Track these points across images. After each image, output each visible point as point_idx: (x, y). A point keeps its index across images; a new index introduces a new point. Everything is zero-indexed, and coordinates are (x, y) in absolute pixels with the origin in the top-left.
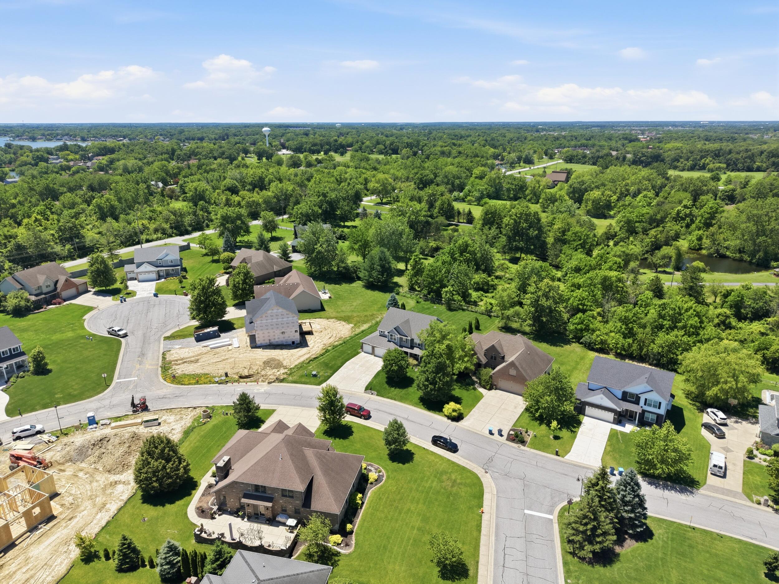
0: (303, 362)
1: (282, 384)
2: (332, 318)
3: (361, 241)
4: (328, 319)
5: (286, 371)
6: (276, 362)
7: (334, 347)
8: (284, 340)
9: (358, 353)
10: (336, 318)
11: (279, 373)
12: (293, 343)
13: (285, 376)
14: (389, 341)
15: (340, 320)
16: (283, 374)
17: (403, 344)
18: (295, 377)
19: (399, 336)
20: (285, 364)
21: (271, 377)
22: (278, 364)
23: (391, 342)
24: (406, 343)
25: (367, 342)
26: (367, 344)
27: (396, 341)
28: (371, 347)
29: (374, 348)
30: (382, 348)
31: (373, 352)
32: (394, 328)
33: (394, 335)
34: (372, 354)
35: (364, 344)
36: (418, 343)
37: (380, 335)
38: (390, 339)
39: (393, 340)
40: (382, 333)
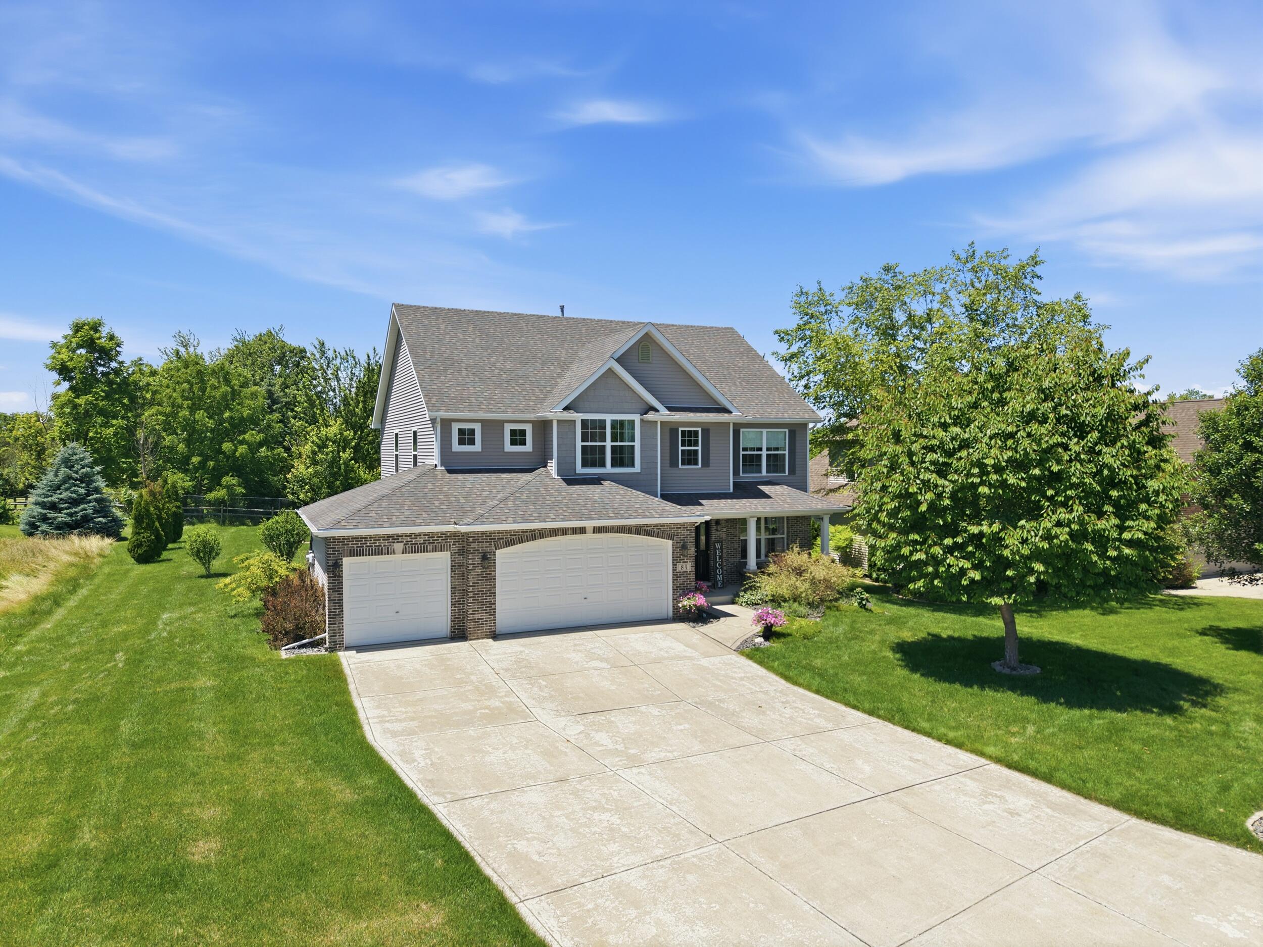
14: (572, 480)
17: (688, 476)
19: (664, 415)
23: (607, 483)
24: (706, 463)
25: (392, 525)
26: (396, 538)
27: (637, 468)
28: (442, 559)
29: (484, 558)
30: (582, 530)
31: (471, 607)
32: (619, 360)
33: (614, 424)
34: (458, 634)
35: (353, 553)
36: (764, 453)
37: (450, 471)
38: (584, 465)
39: (609, 469)
40: (477, 447)
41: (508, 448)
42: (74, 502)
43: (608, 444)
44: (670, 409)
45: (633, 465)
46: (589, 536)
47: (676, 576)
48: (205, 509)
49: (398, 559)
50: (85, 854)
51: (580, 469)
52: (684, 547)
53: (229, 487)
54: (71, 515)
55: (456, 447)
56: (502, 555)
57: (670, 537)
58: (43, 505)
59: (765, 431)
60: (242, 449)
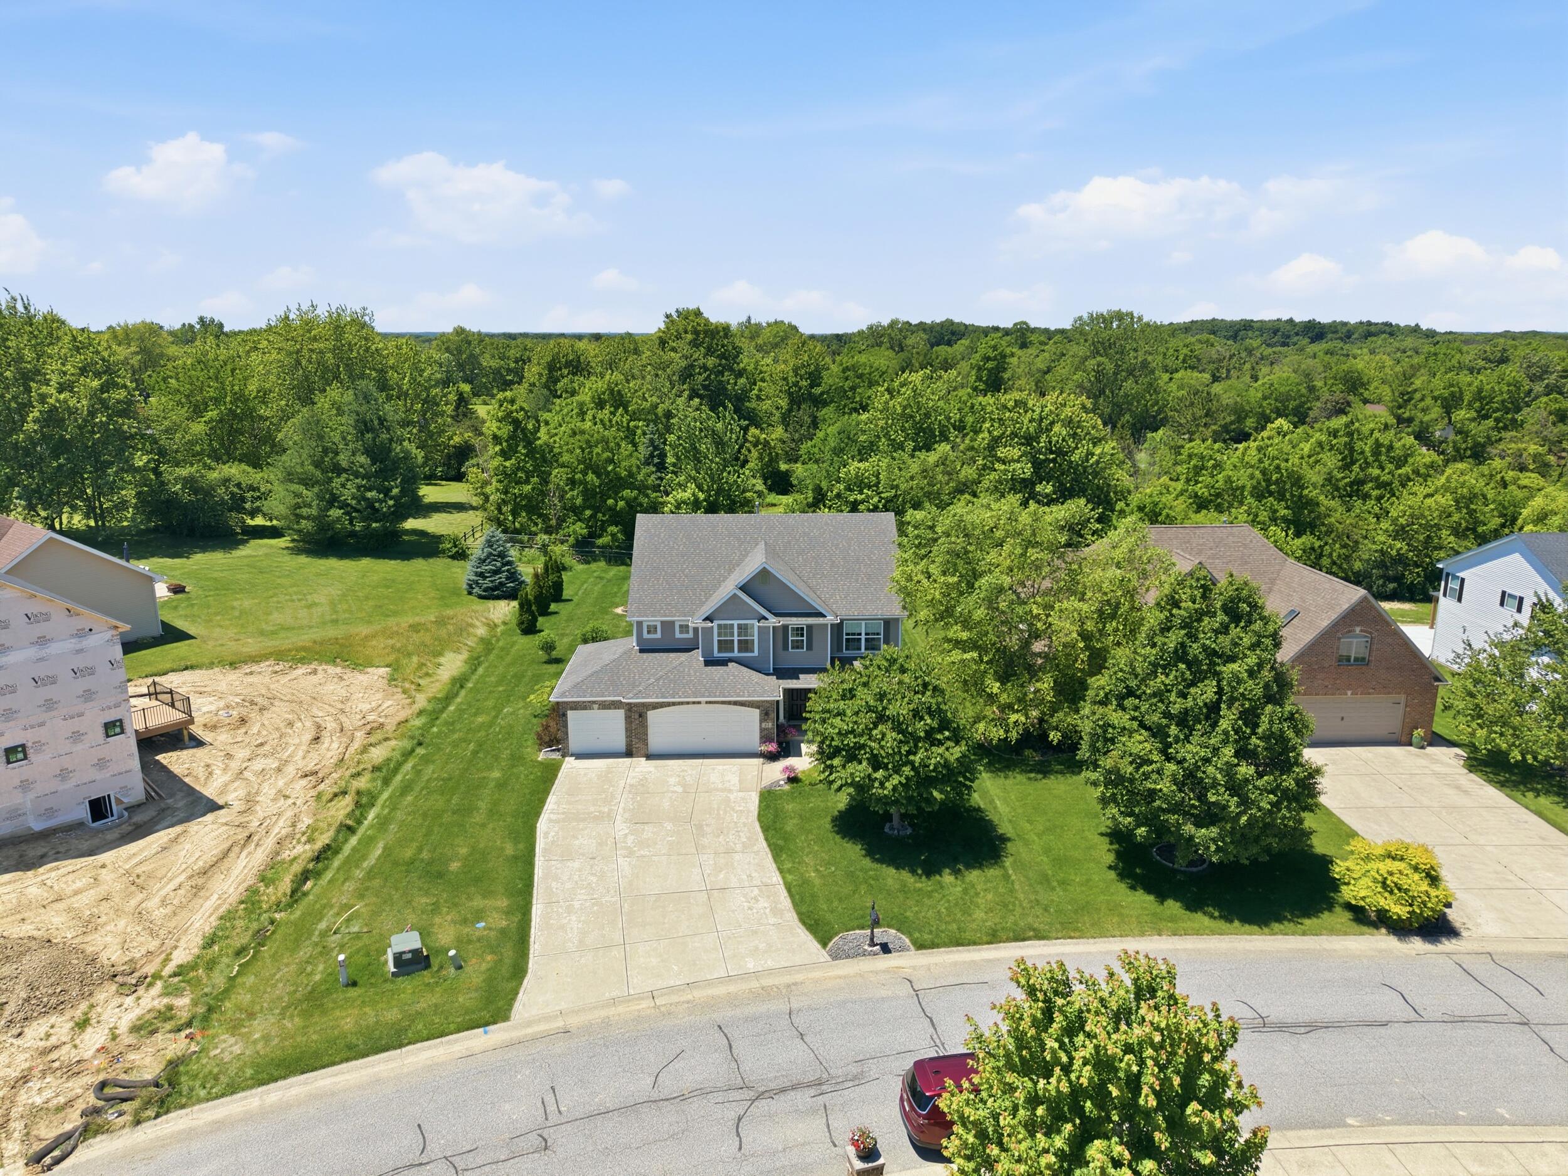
0: (251, 901)
1: (176, 1122)
2: (255, 659)
3: (217, 401)
4: (233, 665)
5: (151, 999)
6: (33, 963)
7: (385, 771)
8: (27, 801)
9: (550, 773)
10: (279, 655)
11: (94, 1039)
12: (99, 808)
13: (175, 1045)
14: (708, 663)
15: (302, 661)
16: (144, 1028)
17: (795, 657)
18: (258, 1028)
19: (773, 621)
20: (113, 955)
21: (33, 1096)
22: (57, 969)
23: (730, 665)
24: (810, 648)
25: (591, 696)
26: (594, 702)
27: (756, 653)
28: (620, 714)
29: (640, 716)
30: (699, 703)
31: (635, 741)
32: (740, 588)
33: (740, 627)
34: (629, 754)
35: (572, 709)
36: (863, 637)
37: (642, 651)
38: (720, 651)
39: (736, 653)
40: (658, 635)
41: (678, 635)
42: (496, 572)
43: (736, 638)
44: (776, 615)
45: (753, 651)
46: (703, 705)
47: (762, 730)
48: (597, 551)
49: (596, 713)
50: (422, 860)
51: (716, 654)
52: (767, 714)
53: (613, 535)
54: (492, 581)
55: (646, 635)
56: (652, 715)
57: (758, 707)
58: (477, 574)
59: (863, 623)
60: (621, 504)
